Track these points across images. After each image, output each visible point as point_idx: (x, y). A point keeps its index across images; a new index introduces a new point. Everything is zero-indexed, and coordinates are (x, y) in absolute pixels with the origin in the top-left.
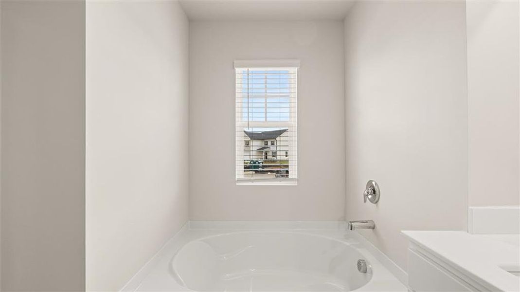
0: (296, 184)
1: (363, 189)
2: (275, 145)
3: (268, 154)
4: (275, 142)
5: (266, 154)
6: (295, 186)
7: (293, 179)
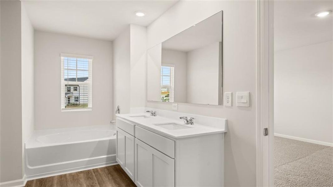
0: (91, 110)
1: (116, 109)
2: (78, 90)
3: (71, 99)
4: (78, 88)
5: (69, 98)
6: (91, 111)
7: (89, 108)
